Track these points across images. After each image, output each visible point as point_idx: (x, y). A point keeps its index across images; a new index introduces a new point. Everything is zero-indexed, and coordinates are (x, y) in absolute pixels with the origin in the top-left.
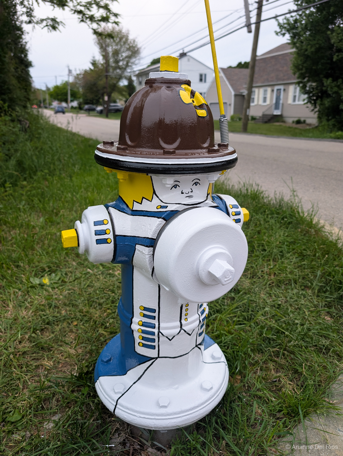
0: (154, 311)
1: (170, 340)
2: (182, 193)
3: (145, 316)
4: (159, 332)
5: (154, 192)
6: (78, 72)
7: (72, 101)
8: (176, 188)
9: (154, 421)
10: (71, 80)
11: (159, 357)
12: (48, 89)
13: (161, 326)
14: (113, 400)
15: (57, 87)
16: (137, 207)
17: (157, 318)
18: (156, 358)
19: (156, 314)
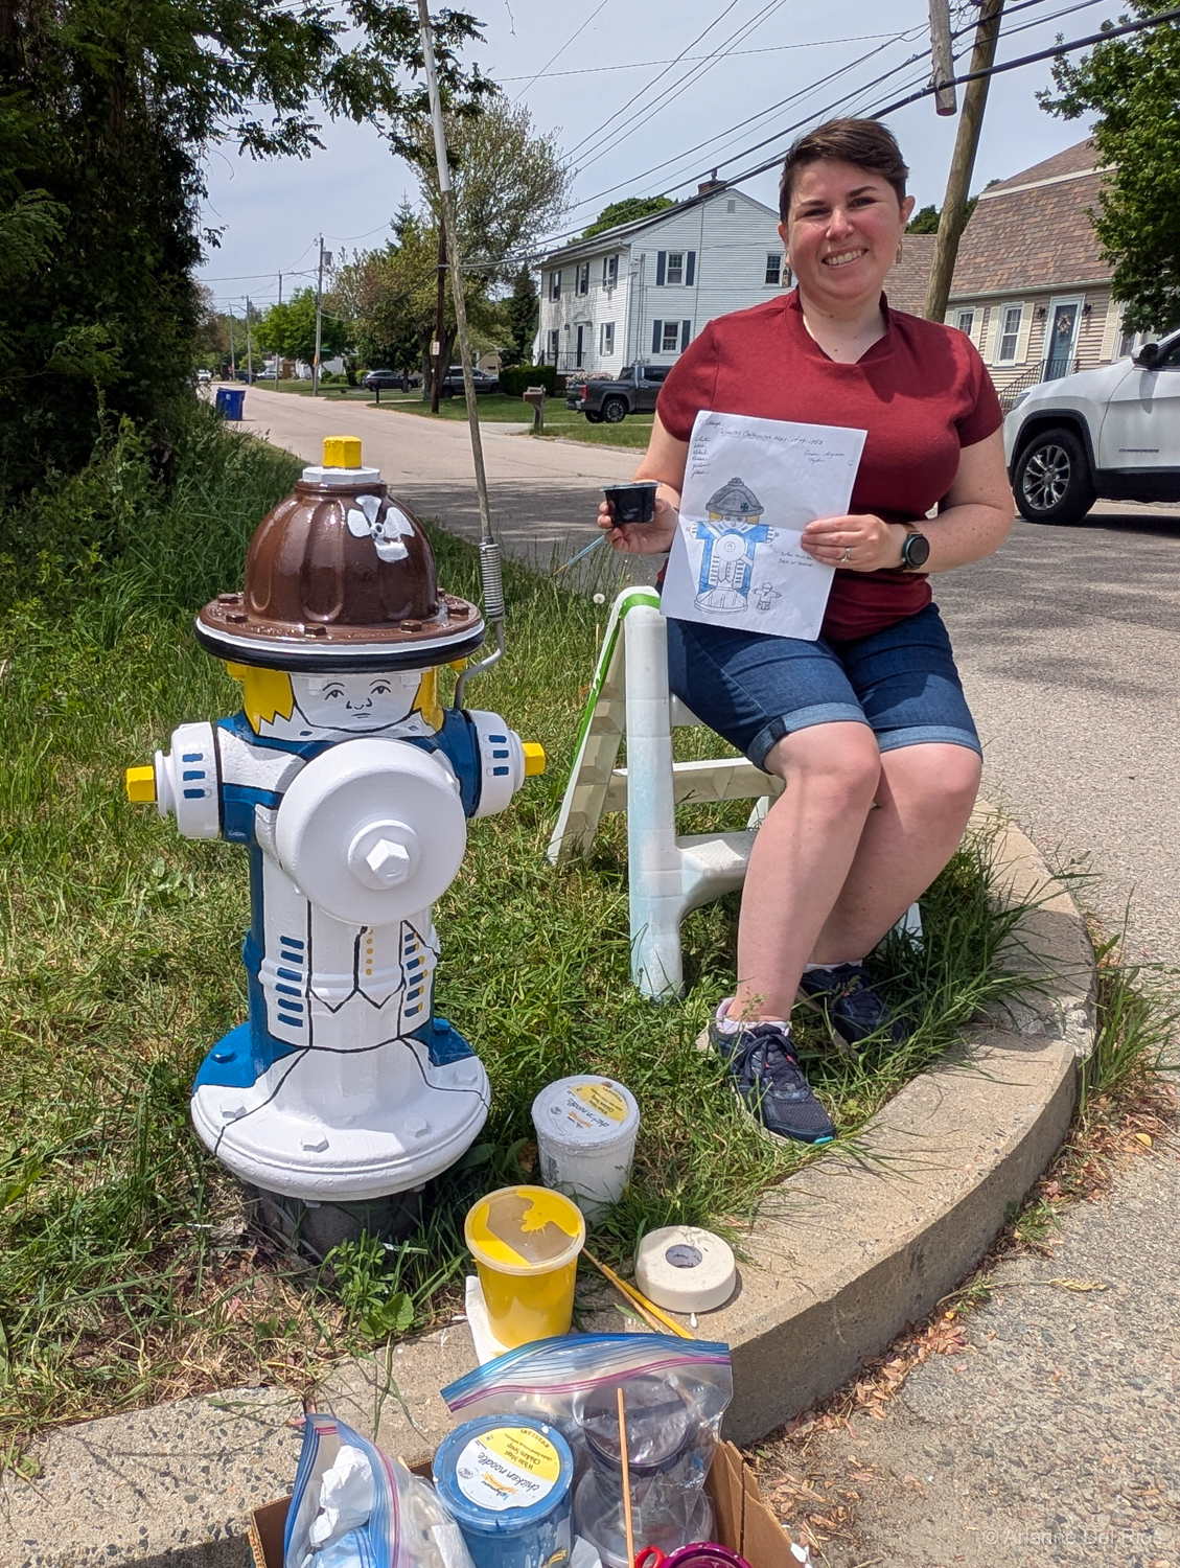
0: (299, 945)
1: (334, 1011)
2: (348, 707)
3: (285, 955)
4: (309, 990)
5: (295, 703)
6: (351, 261)
7: (325, 357)
8: (336, 696)
9: (288, 1173)
10: (328, 286)
11: (311, 1047)
12: (254, 315)
13: (313, 978)
14: (217, 1127)
15: (281, 311)
16: (265, 730)
17: (306, 960)
18: (308, 1048)
19: (304, 953)
